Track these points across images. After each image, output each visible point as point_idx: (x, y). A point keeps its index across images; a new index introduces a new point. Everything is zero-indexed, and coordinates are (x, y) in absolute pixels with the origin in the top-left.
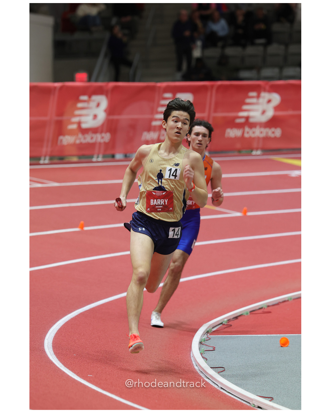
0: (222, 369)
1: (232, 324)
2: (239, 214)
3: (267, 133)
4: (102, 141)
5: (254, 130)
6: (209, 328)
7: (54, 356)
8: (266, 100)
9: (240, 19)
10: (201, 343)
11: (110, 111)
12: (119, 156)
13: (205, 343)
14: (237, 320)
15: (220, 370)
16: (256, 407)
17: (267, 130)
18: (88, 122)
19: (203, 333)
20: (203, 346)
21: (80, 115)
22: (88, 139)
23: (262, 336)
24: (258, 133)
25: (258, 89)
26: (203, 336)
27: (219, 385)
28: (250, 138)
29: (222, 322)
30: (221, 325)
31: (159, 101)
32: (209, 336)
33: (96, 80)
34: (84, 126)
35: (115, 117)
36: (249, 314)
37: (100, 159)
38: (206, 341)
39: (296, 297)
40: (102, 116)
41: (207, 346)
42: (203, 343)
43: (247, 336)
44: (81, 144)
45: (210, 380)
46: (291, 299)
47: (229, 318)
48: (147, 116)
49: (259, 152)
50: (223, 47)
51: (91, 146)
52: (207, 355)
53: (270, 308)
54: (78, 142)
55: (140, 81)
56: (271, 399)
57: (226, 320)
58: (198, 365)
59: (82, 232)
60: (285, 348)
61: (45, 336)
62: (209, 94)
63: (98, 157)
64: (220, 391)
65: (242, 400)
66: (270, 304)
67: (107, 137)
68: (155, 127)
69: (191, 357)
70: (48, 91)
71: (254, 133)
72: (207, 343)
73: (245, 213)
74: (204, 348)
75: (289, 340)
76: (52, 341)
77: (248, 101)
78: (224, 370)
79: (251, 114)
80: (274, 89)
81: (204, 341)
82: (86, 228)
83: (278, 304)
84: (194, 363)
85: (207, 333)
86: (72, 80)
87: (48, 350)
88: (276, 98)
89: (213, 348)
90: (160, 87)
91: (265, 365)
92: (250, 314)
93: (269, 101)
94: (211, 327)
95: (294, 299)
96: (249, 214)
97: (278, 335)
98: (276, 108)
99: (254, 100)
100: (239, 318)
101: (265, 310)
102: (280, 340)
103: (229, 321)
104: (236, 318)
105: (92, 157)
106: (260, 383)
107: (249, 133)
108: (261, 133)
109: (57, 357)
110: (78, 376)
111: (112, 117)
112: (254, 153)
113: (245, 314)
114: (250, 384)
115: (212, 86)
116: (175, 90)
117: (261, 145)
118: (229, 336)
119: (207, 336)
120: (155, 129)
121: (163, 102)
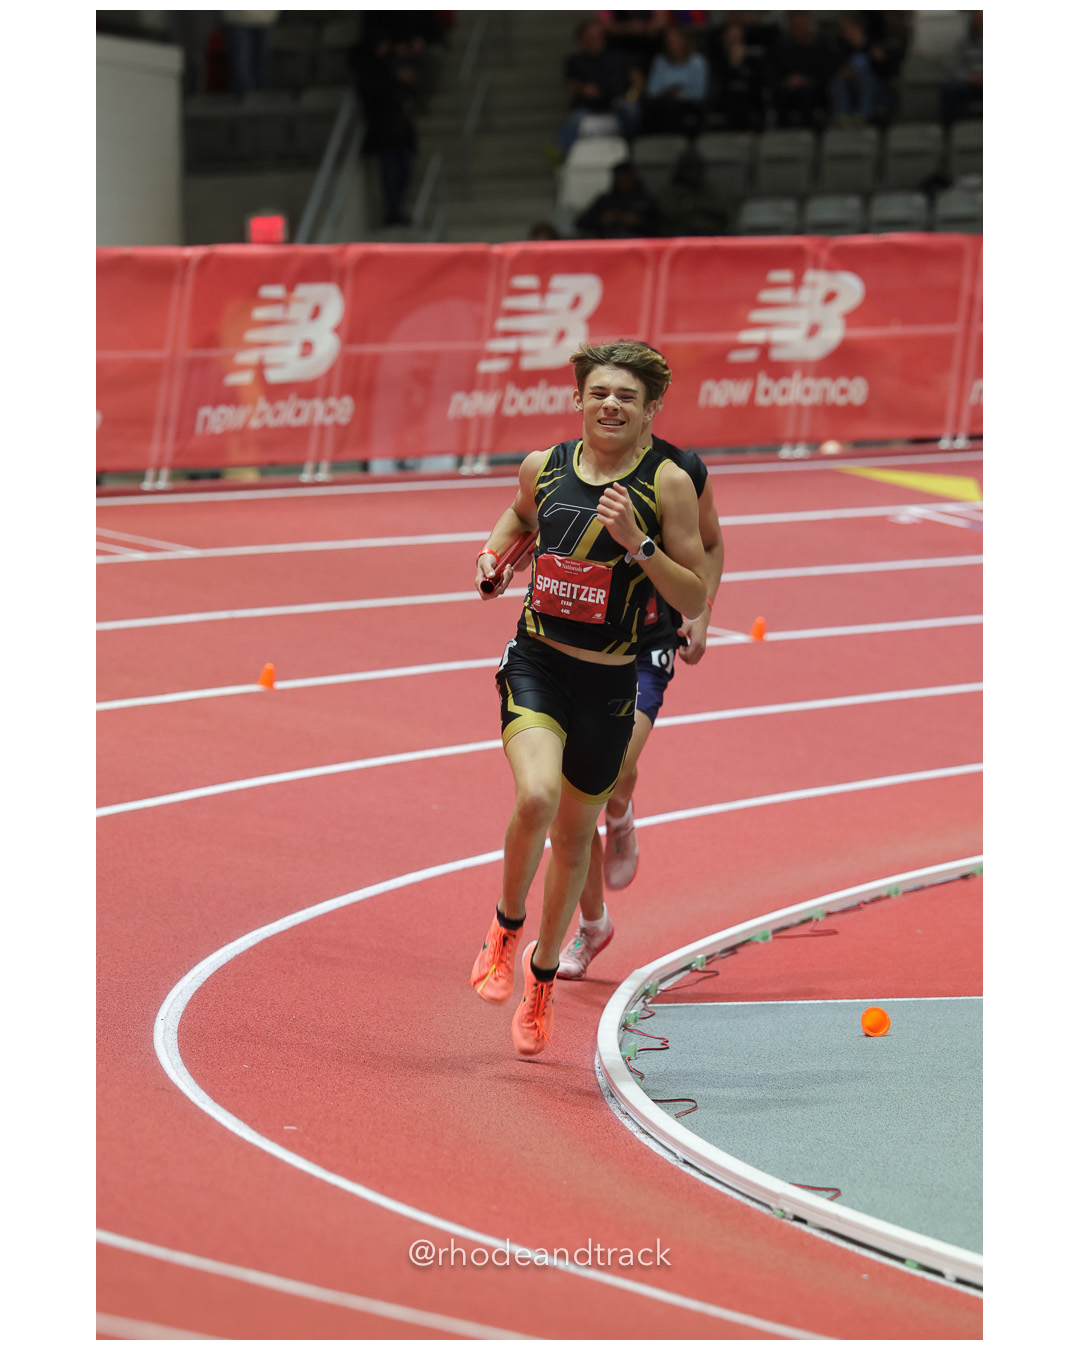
0: (688, 1105)
1: (719, 970)
2: (740, 638)
3: (825, 392)
4: (329, 421)
5: (784, 382)
6: (651, 982)
7: (183, 1070)
8: (821, 293)
9: (738, 52)
10: (625, 1027)
11: (352, 331)
12: (381, 466)
13: (639, 1028)
14: (734, 956)
15: (682, 1106)
16: (788, 1219)
17: (825, 383)
18: (287, 366)
19: (634, 996)
20: (631, 1035)
21: (264, 345)
22: (287, 414)
23: (810, 1004)
24: (796, 392)
25: (796, 261)
26: (630, 1006)
27: (678, 1153)
28: (774, 407)
29: (690, 962)
30: (687, 972)
31: (498, 300)
32: (649, 1006)
33: (312, 239)
34: (274, 376)
35: (370, 349)
36: (770, 938)
37: (323, 476)
38: (639, 1022)
39: (911, 887)
40: (327, 345)
41: (644, 1034)
42: (633, 1026)
43: (763, 1005)
44: (265, 428)
45: (652, 1137)
46: (895, 892)
47: (709, 953)
48: (465, 346)
49: (800, 452)
50: (692, 134)
51: (296, 436)
52: (646, 1063)
53: (832, 918)
54: (255, 423)
56: (835, 1194)
57: (700, 956)
58: (616, 1094)
59: (271, 695)
60: (877, 1041)
61: (157, 1010)
62: (649, 274)
63: (316, 470)
64: (681, 1172)
65: (748, 1197)
66: (832, 910)
67: (343, 409)
68: (487, 376)
69: (597, 1069)
70: (163, 273)
71: (784, 392)
72: (643, 1027)
73: (759, 634)
74: (636, 1041)
75: (890, 1016)
76: (176, 1024)
77: (766, 296)
78: (695, 1108)
79: (777, 335)
80: (844, 260)
81: (635, 1021)
82: (280, 685)
84: (603, 1087)
85: (642, 995)
86: (241, 238)
87: (164, 1052)
88: (851, 288)
89: (662, 1041)
90: (501, 258)
92: (774, 938)
93: (830, 297)
94: (657, 980)
95: (905, 893)
96: (771, 636)
97: (858, 1000)
98: (852, 318)
99: (784, 295)
100: (739, 950)
101: (819, 927)
102: (864, 1016)
103: (710, 958)
104: (732, 950)
105: (299, 468)
106: (801, 1145)
107: (773, 393)
108: (807, 391)
109: (192, 1074)
110: (254, 1128)
111: (356, 349)
112: (785, 452)
113: (758, 939)
114: (771, 1148)
115: (659, 254)
116: (545, 268)
117: (805, 431)
118: (710, 1006)
119: (646, 1005)
120: (486, 383)
121: (511, 303)
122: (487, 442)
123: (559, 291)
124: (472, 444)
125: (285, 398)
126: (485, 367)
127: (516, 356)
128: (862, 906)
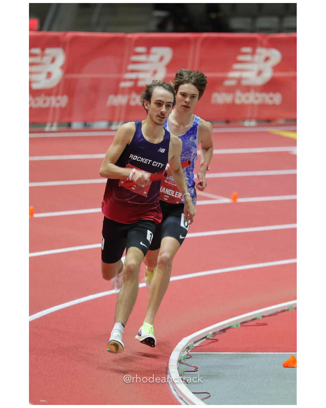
0: (207, 395)
1: (219, 339)
2: (227, 201)
3: (264, 99)
4: (58, 105)
5: (247, 95)
6: (190, 343)
8: (263, 57)
10: (180, 362)
11: (68, 68)
12: (76, 125)
13: (185, 362)
14: (224, 333)
15: (204, 395)
17: (264, 95)
18: (41, 82)
19: (183, 349)
20: (183, 365)
21: (31, 73)
22: (40, 103)
23: (256, 354)
24: (253, 98)
25: (253, 44)
26: (182, 353)
29: (207, 335)
30: (205, 339)
31: (129, 57)
32: (189, 353)
33: (49, 29)
34: (35, 86)
35: (75, 76)
36: (239, 326)
37: (54, 128)
38: (186, 360)
40: (57, 74)
41: (188, 365)
42: (183, 361)
43: (237, 354)
46: (292, 308)
47: (214, 332)
48: (114, 76)
49: (253, 123)
51: (44, 111)
53: (266, 319)
55: (104, 31)
57: (210, 333)
58: (177, 389)
59: (32, 220)
62: (192, 48)
63: (52, 126)
66: (265, 315)
67: (64, 101)
68: (124, 89)
71: (247, 98)
72: (188, 361)
73: (235, 198)
74: (184, 367)
77: (240, 58)
78: (210, 396)
79: (245, 75)
80: (273, 44)
81: (184, 359)
82: (36, 216)
83: (275, 314)
84: (171, 386)
85: (187, 349)
88: (276, 55)
89: (195, 368)
90: (130, 39)
91: (261, 390)
92: (241, 326)
93: (267, 59)
94: (193, 343)
96: (240, 200)
98: (276, 68)
99: (248, 58)
100: (226, 331)
101: (259, 322)
103: (214, 334)
104: (224, 330)
105: (44, 124)
107: (241, 98)
108: (256, 98)
111: (69, 76)
112: (247, 123)
113: (234, 326)
115: (196, 39)
116: (150, 44)
117: (255, 114)
118: (215, 354)
119: (188, 353)
120: (123, 92)
121: (134, 58)
122: (123, 116)
123: (155, 54)
124: (117, 117)
125: (40, 95)
126: (123, 85)
127: (136, 80)
128: (277, 313)
